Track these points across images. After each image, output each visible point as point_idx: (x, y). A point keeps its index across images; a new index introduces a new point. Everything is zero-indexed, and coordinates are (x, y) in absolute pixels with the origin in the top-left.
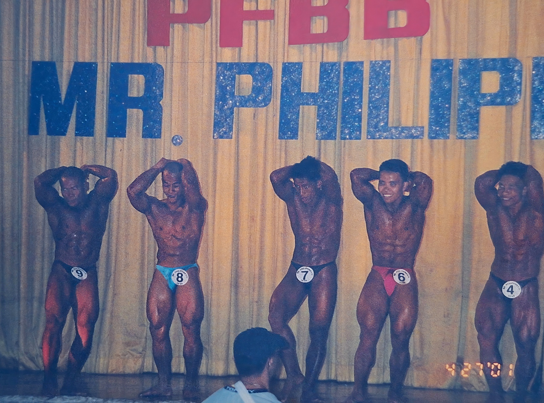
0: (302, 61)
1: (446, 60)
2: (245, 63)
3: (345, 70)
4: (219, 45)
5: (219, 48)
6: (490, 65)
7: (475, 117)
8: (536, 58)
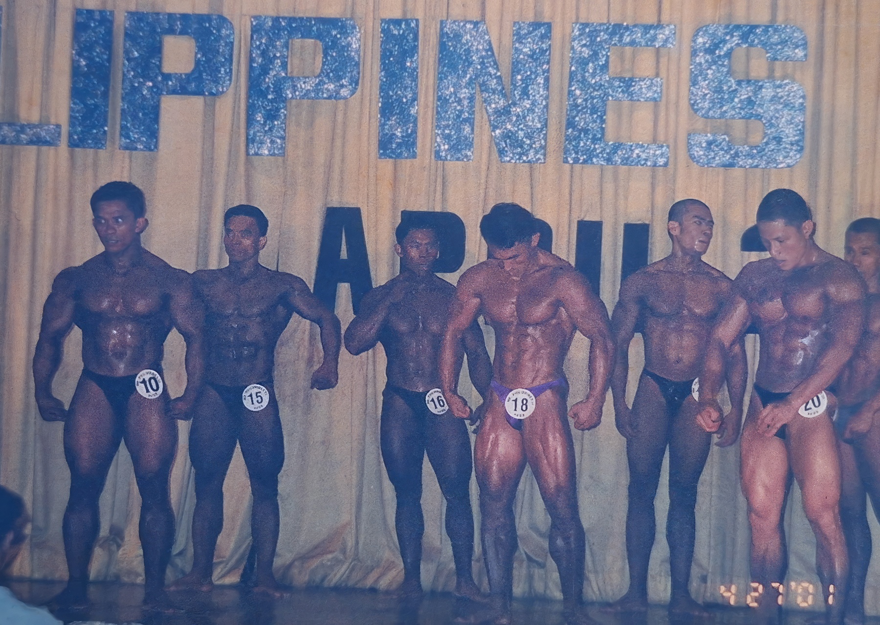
1: (101, 12)
6: (179, 25)
7: (154, 113)
8: (256, 17)
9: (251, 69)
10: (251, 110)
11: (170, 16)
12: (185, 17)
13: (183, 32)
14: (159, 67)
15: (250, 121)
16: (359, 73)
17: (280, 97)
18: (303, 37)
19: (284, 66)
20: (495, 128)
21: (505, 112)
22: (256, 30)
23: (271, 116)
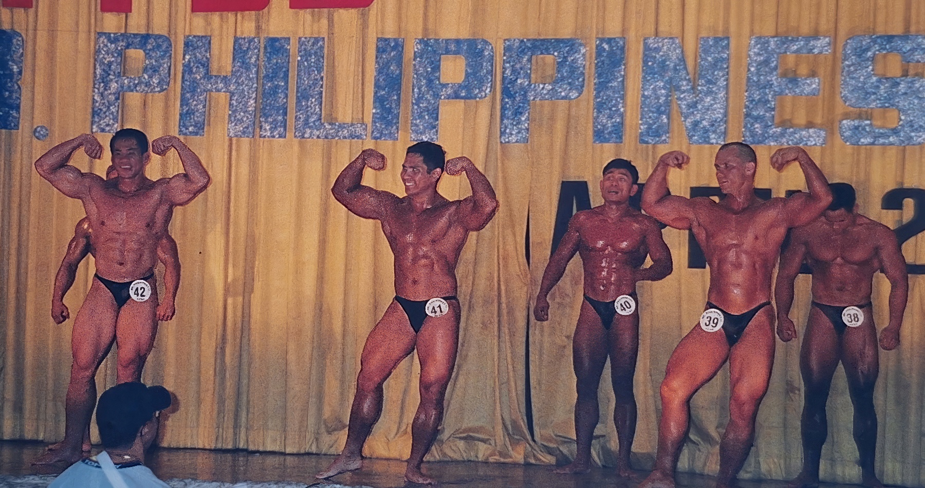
0: (209, 34)
1: (395, 39)
2: (135, 35)
3: (265, 48)
4: (99, 9)
5: (99, 13)
6: (453, 47)
7: (434, 114)
8: (508, 40)
9: (504, 79)
10: (503, 108)
11: (447, 40)
12: (458, 42)
13: (457, 53)
14: (439, 79)
15: (503, 117)
16: (584, 80)
17: (525, 99)
18: (542, 53)
19: (528, 76)
20: (686, 118)
21: (693, 105)
22: (507, 49)
23: (518, 113)
